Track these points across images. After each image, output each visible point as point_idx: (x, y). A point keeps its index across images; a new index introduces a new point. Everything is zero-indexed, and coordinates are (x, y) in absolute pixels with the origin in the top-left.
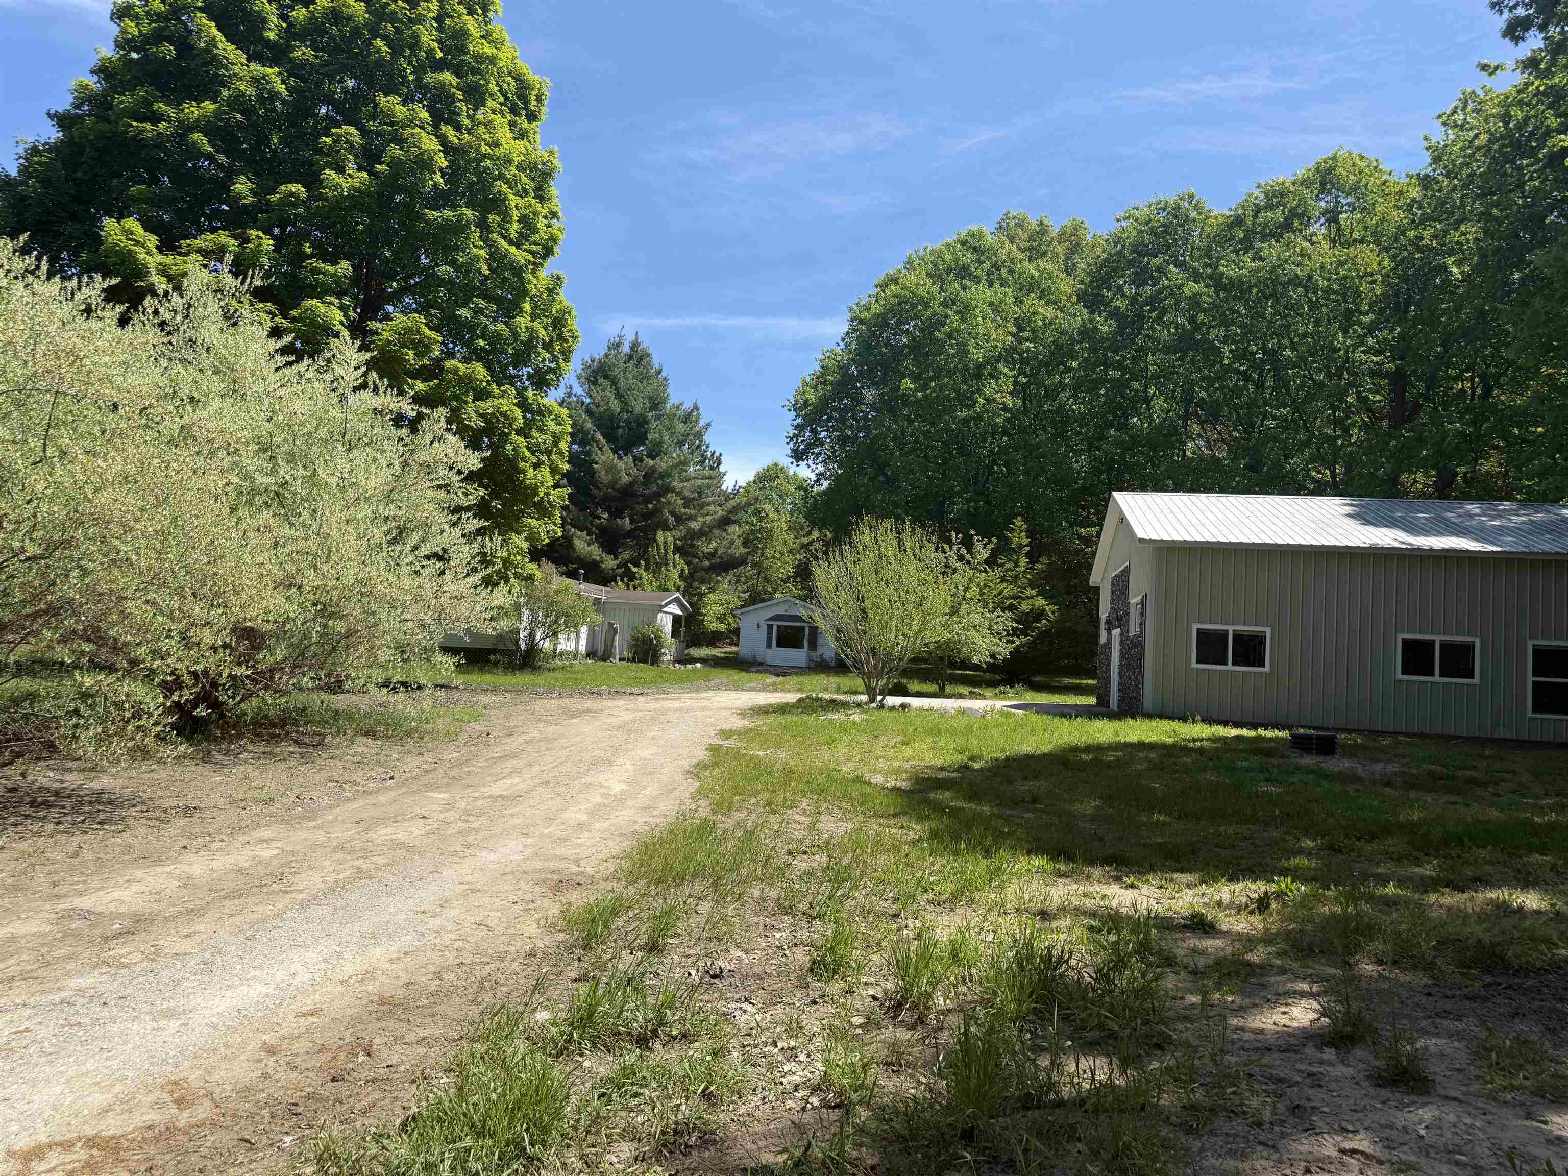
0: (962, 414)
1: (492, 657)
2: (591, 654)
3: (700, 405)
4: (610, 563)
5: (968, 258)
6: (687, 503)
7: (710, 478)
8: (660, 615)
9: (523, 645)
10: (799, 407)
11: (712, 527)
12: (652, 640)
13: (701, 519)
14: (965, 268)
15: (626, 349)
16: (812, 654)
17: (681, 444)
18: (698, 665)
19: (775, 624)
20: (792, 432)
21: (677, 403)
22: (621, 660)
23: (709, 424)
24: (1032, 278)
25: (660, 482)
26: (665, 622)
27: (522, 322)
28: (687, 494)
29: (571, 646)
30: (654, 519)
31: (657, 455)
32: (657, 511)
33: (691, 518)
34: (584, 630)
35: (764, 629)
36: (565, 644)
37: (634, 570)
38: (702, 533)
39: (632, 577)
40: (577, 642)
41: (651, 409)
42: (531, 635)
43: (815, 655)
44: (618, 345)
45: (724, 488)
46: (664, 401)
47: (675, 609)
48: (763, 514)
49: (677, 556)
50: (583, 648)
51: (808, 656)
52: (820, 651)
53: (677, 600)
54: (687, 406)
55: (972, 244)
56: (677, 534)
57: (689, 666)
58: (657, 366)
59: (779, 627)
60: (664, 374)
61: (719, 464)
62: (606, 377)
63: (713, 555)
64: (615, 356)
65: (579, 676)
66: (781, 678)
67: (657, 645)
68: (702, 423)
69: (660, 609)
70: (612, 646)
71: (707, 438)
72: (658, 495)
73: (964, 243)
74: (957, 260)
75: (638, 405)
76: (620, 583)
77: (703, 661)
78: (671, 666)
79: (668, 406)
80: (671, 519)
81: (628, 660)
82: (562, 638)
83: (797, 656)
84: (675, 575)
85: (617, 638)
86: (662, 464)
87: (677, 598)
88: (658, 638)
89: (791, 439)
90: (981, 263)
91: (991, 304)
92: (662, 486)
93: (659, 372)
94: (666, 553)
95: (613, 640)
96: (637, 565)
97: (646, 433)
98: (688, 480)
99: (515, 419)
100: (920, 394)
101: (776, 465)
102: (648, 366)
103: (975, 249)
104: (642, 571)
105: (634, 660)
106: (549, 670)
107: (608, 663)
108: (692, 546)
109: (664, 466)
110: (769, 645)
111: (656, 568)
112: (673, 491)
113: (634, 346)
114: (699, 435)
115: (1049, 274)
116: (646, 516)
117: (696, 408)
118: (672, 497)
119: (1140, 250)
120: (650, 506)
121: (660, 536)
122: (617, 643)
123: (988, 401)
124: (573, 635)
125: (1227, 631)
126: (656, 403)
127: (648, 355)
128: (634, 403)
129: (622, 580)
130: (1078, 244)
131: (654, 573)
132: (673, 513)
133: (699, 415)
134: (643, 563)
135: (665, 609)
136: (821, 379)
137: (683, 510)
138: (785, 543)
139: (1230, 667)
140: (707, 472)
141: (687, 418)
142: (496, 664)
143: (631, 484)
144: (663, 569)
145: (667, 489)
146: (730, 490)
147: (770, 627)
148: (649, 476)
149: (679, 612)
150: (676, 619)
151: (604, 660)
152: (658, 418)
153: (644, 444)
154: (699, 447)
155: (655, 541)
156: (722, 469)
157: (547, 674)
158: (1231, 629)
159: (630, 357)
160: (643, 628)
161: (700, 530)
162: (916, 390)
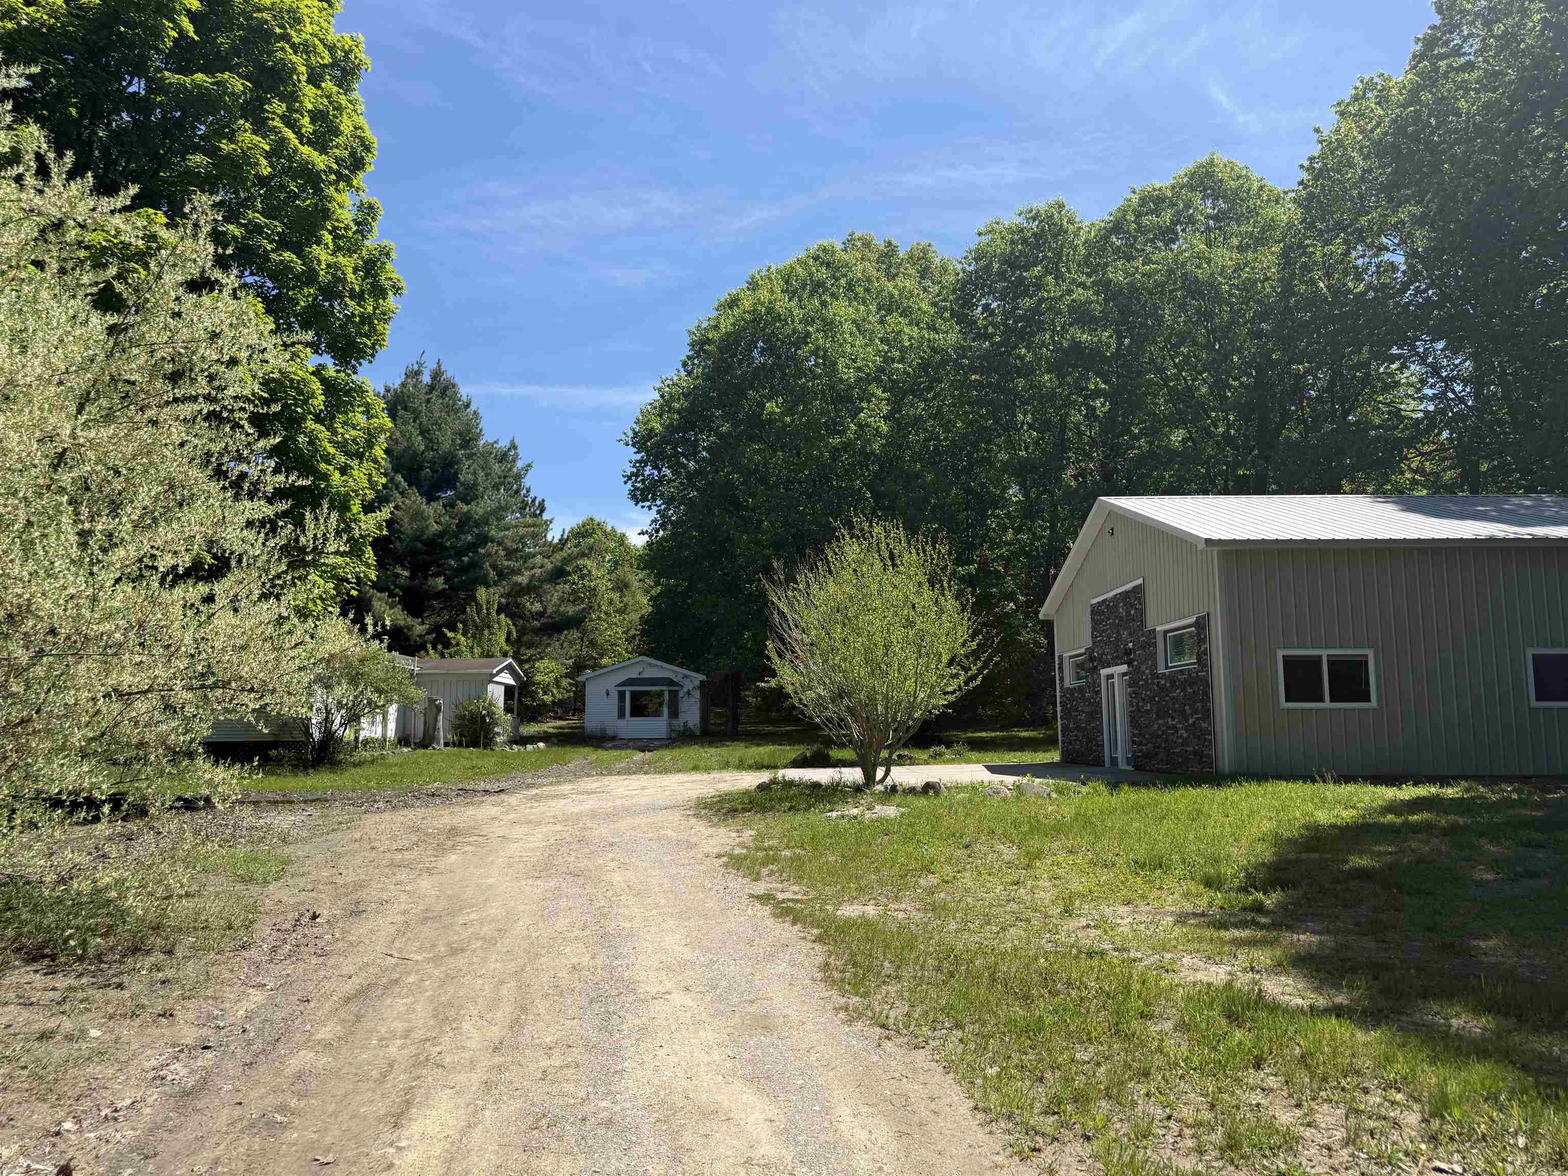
0: (835, 441)
1: (273, 753)
2: (403, 740)
3: (517, 442)
4: (419, 628)
5: (823, 274)
6: (511, 554)
7: (534, 525)
8: (491, 687)
9: (317, 735)
10: (641, 440)
11: (541, 581)
12: (483, 717)
13: (527, 573)
14: (819, 284)
15: (426, 379)
16: (674, 722)
17: (496, 487)
18: (541, 745)
19: (628, 689)
20: (630, 470)
21: (491, 441)
22: (446, 744)
23: (529, 465)
24: (892, 296)
25: (476, 531)
26: (496, 693)
27: (321, 254)
28: (509, 544)
29: (377, 733)
30: (471, 574)
31: (472, 500)
32: (474, 565)
33: (518, 572)
34: (393, 710)
35: (615, 696)
36: (370, 729)
37: (450, 635)
38: (531, 589)
39: (447, 644)
40: (385, 727)
41: (462, 447)
42: (327, 721)
43: (679, 723)
44: (417, 373)
45: (549, 538)
46: (476, 438)
47: (506, 678)
48: (585, 572)
49: (502, 616)
50: (391, 733)
51: (670, 725)
52: (682, 719)
53: (509, 668)
54: (504, 444)
55: (824, 258)
56: (499, 590)
57: (530, 747)
58: (464, 398)
59: (633, 694)
60: (473, 408)
61: (542, 511)
62: (405, 408)
63: (541, 614)
64: (415, 386)
65: (396, 770)
66: (648, 755)
67: (490, 724)
68: (520, 464)
69: (490, 678)
70: (435, 728)
71: (527, 482)
72: (473, 547)
73: (816, 258)
74: (811, 275)
75: (446, 441)
76: (431, 652)
77: (545, 738)
78: (507, 749)
79: (481, 443)
80: (492, 573)
81: (454, 745)
82: (365, 722)
83: (656, 726)
84: (501, 638)
85: (441, 717)
86: (478, 509)
87: (510, 665)
88: (491, 714)
89: (629, 478)
90: (837, 279)
91: (854, 321)
92: (478, 535)
93: (467, 406)
94: (489, 614)
95: (436, 720)
96: (454, 629)
97: (456, 473)
98: (508, 529)
99: (313, 395)
100: (788, 419)
101: (592, 519)
102: (455, 397)
103: (828, 265)
104: (459, 636)
105: (460, 745)
106: (356, 765)
107: (429, 751)
108: (518, 606)
109: (481, 512)
110: (621, 715)
111: (478, 631)
112: (492, 541)
113: (437, 375)
114: (518, 477)
115: (910, 292)
116: (463, 569)
117: (514, 446)
118: (492, 547)
119: (1011, 262)
120: (466, 559)
121: (482, 594)
122: (440, 724)
123: (860, 426)
124: (379, 718)
125: (1320, 657)
126: (468, 438)
127: (454, 386)
128: (441, 439)
129: (435, 648)
130: (927, 268)
131: (474, 637)
132: (494, 567)
133: (517, 455)
134: (460, 626)
135: (496, 679)
136: (665, 406)
137: (506, 563)
138: (611, 602)
139: (1327, 704)
140: (529, 520)
141: (503, 457)
142: (279, 762)
143: (441, 534)
144: (486, 632)
145: (484, 539)
146: (556, 541)
147: (622, 695)
148: (465, 522)
149: (511, 682)
150: (509, 690)
151: (425, 747)
152: (469, 457)
153: (454, 487)
154: (517, 492)
155: (474, 599)
156: (546, 516)
157: (353, 771)
158: (1324, 653)
159: (432, 388)
160: (471, 704)
161: (528, 585)
162: (782, 414)
